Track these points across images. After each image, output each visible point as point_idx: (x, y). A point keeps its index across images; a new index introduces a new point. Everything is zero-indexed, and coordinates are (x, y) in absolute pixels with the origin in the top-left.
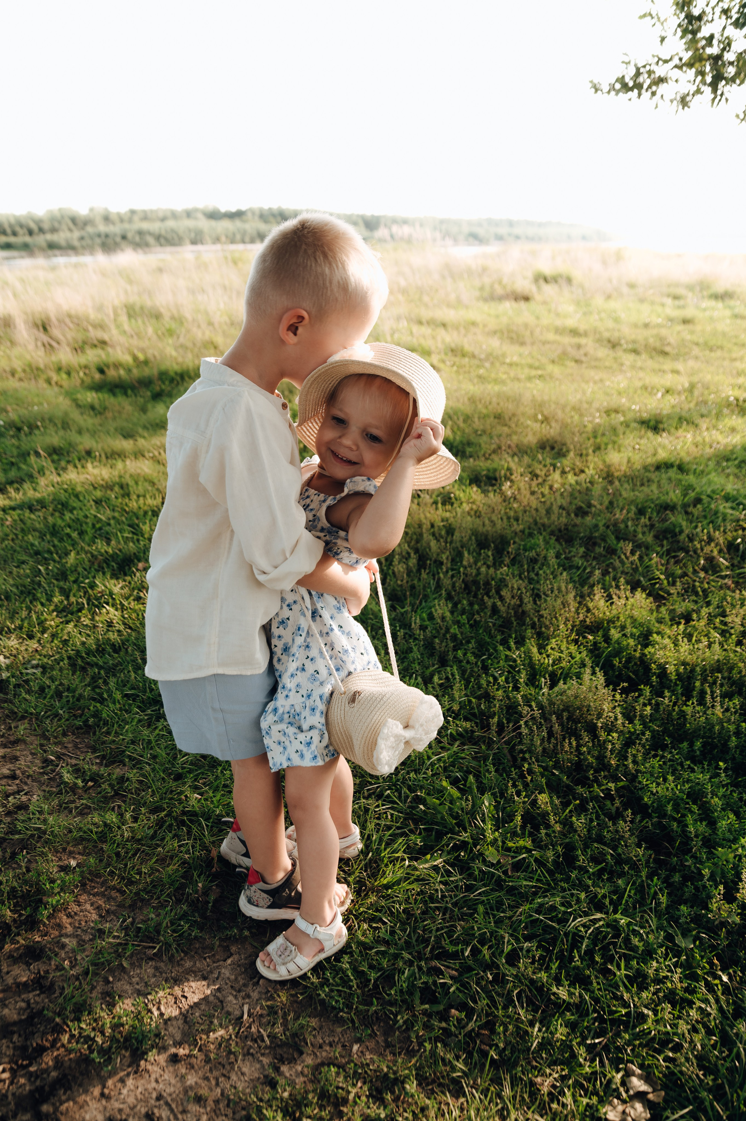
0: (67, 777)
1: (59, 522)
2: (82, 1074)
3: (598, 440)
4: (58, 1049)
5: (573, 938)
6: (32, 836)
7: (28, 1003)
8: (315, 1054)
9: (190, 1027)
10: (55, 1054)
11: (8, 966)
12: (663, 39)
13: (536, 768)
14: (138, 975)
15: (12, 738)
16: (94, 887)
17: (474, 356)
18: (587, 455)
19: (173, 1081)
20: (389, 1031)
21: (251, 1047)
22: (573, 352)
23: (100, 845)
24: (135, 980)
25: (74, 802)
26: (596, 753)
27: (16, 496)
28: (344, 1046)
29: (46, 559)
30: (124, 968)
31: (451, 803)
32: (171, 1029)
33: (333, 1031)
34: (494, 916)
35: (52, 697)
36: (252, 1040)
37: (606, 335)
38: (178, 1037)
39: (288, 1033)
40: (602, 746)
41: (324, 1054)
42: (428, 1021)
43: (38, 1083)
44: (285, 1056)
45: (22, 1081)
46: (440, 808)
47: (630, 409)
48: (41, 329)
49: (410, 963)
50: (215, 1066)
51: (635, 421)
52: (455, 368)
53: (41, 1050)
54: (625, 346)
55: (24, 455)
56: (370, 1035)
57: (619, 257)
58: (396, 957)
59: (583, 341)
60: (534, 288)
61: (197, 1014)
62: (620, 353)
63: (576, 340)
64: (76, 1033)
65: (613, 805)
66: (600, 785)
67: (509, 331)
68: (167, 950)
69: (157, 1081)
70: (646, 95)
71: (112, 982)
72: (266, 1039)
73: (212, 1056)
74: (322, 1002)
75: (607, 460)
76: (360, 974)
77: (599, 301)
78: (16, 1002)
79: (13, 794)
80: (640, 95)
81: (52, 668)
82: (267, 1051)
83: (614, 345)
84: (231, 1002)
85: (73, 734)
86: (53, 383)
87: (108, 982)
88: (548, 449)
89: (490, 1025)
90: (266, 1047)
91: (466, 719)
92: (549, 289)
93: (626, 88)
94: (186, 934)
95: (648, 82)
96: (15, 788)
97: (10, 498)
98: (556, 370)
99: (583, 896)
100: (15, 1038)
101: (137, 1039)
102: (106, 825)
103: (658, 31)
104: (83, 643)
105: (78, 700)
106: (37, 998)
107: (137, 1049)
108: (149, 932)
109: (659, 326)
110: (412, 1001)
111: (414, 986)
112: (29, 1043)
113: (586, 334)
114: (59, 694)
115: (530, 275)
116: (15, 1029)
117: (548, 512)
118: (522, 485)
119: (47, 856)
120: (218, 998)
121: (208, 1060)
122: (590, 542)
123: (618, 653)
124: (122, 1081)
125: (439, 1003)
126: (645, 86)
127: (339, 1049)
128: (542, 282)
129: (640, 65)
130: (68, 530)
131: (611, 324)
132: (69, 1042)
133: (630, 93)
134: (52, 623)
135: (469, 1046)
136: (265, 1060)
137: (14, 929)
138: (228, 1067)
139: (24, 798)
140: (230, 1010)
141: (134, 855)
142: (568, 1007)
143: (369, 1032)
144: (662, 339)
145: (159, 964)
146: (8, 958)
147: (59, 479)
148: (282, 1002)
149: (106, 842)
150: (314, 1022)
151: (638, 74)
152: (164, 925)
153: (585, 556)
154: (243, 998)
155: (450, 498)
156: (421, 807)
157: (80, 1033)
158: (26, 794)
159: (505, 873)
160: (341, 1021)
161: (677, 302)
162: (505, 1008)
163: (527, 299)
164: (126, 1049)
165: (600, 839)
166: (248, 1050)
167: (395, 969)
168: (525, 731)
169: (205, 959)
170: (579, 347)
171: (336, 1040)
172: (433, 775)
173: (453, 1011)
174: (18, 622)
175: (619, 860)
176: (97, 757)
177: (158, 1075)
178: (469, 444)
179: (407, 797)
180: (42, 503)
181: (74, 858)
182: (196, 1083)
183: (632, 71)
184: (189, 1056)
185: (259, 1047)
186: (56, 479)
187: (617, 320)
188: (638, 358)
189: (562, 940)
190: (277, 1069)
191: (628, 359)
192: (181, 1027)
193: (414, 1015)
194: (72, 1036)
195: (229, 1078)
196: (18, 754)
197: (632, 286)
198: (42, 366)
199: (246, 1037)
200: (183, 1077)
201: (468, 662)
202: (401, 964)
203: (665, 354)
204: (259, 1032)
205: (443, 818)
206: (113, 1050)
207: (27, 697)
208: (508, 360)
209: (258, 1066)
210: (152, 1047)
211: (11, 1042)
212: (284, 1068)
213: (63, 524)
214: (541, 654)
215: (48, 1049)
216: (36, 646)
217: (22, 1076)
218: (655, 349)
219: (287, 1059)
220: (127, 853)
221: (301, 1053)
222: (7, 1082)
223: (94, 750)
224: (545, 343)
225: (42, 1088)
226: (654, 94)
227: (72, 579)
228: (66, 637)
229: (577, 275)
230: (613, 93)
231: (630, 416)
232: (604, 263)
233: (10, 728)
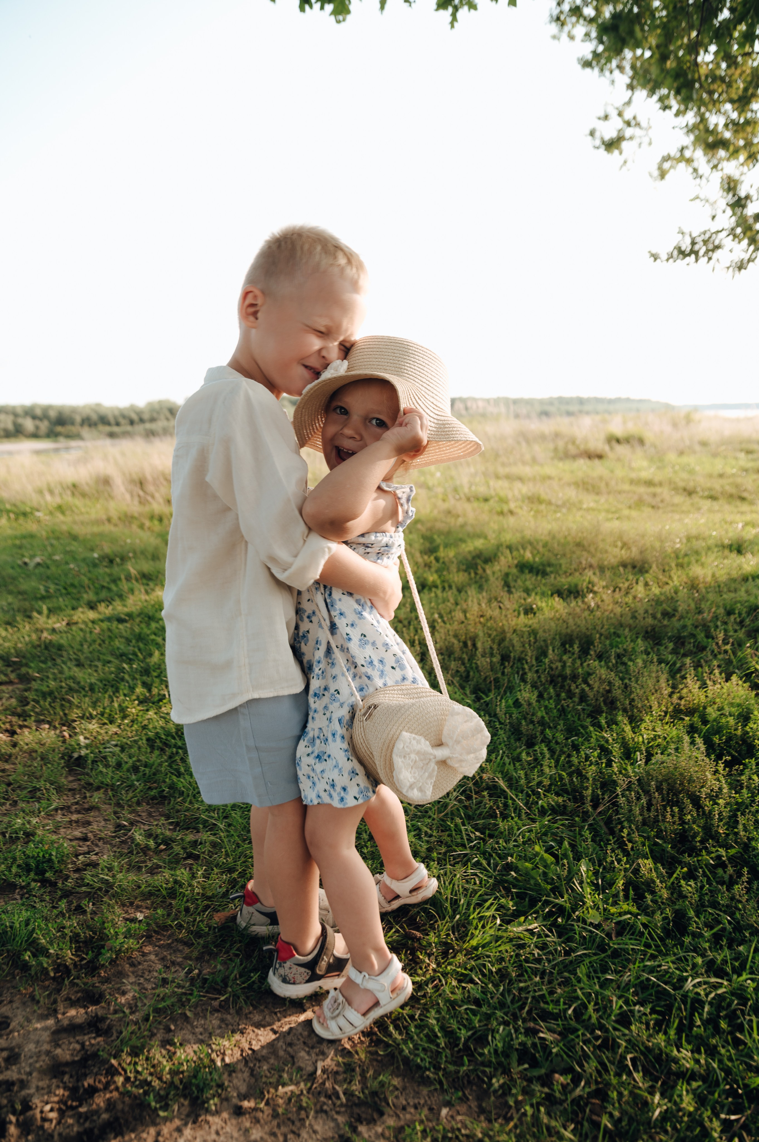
0: (139, 838)
1: (146, 631)
2: (135, 1119)
3: (680, 561)
4: (111, 1092)
5: (692, 1004)
6: (100, 889)
7: (83, 1045)
8: (398, 1116)
9: (256, 1080)
10: (108, 1096)
11: (65, 1008)
12: (714, 217)
13: (636, 836)
14: (202, 1026)
15: (86, 806)
16: (160, 940)
17: (550, 503)
18: (670, 570)
19: (236, 1134)
20: (483, 1095)
21: (324, 1103)
22: (649, 499)
23: (169, 901)
24: (199, 1030)
25: (145, 862)
26: (702, 822)
27: (106, 610)
28: (431, 1109)
29: (130, 660)
30: (187, 1017)
31: (545, 867)
32: (235, 1081)
33: (418, 1093)
34: (598, 978)
35: (128, 770)
36: (326, 1096)
37: (681, 484)
38: (243, 1089)
39: (367, 1092)
40: (709, 816)
41: (408, 1116)
42: (528, 1086)
43: (87, 1125)
44: (364, 1116)
45: (70, 1121)
46: (533, 873)
47: (710, 536)
48: (138, 485)
49: (506, 1024)
50: (284, 1122)
51: (717, 546)
52: (532, 513)
53: (92, 1091)
54: (701, 494)
55: (115, 580)
56: (460, 1099)
57: (688, 419)
58: (488, 1017)
59: (658, 490)
60: (607, 448)
61: (265, 1068)
62: (696, 499)
63: (652, 490)
64: (132, 1075)
65: (725, 872)
66: (709, 853)
67: (584, 483)
68: (235, 1002)
69: (217, 1133)
70: (703, 260)
71: (174, 1031)
72: (342, 1095)
73: (280, 1111)
74: (406, 1061)
75: (691, 574)
76: (449, 1034)
77: (672, 457)
78: (70, 1043)
79: (84, 854)
80: (697, 260)
81: (131, 747)
82: (343, 1109)
83: (690, 493)
84: (303, 1058)
85: (148, 804)
86: (146, 527)
87: (169, 1030)
88: (629, 567)
89: (601, 1094)
90: (342, 1105)
91: (558, 794)
92: (621, 450)
93: (683, 254)
94: (255, 986)
95: (704, 249)
96: (85, 849)
97: (100, 613)
98: (634, 513)
99: (699, 960)
100: (66, 1078)
101: (197, 1086)
102: (176, 882)
103: (708, 211)
104: (162, 727)
105: (154, 774)
106: (93, 1041)
107: (197, 1098)
108: (216, 983)
109: (733, 475)
110: (509, 1064)
111: (511, 1047)
112: (80, 1084)
113: (661, 484)
114: (135, 769)
115: (602, 436)
116: (67, 1069)
117: (634, 617)
118: (605, 597)
119: (113, 908)
120: (289, 1053)
121: (275, 1115)
122: (679, 641)
123: (718, 731)
124: (179, 1130)
125: (541, 1067)
126: (701, 253)
127: (425, 1112)
128: (614, 443)
129: (694, 235)
130: (153, 637)
131: (684, 475)
132: (124, 1085)
133: (688, 258)
134: (134, 710)
135: (577, 1116)
136: (341, 1119)
137: (73, 972)
138: (298, 1124)
139: (94, 858)
140: (302, 1065)
141: (204, 911)
142: (693, 1076)
143: (460, 1094)
144: (737, 486)
145: (225, 1016)
146: (66, 1000)
147: (147, 598)
148: (360, 1059)
149: (175, 898)
150: (396, 1082)
151: (693, 243)
152: (232, 976)
153: (674, 652)
154: (317, 1055)
155: (532, 609)
156: (513, 873)
157: (135, 1077)
158: (96, 854)
159: (609, 935)
160: (426, 1081)
161: (750, 456)
162: (618, 1075)
163: (600, 457)
164: (185, 1097)
165: (715, 905)
166: (321, 1107)
167: (488, 1030)
168: (622, 800)
169: (276, 1013)
170: (654, 495)
171: (422, 1102)
172: (524, 843)
173: (557, 1076)
174: (100, 710)
175: (738, 927)
176: (171, 824)
177: (219, 1127)
178: (550, 565)
179: (496, 865)
180: (130, 615)
181: (141, 912)
182: (262, 1138)
183: (688, 241)
184: (255, 1109)
185: (334, 1104)
186: (144, 597)
187: (692, 472)
188: (715, 503)
189: (680, 1009)
190: (354, 1130)
191: (706, 504)
192: (247, 1079)
193: (512, 1079)
194: (127, 1079)
195: (299, 1135)
196: (91, 819)
197: (704, 444)
198: (136, 515)
199: (319, 1093)
200: (247, 1131)
201: (557, 743)
202: (495, 1023)
203: (743, 499)
204: (334, 1088)
205: (537, 884)
206: (171, 1096)
207: (104, 770)
208: (585, 506)
209: (332, 1125)
210: (214, 1096)
211: (62, 1081)
212: (362, 1129)
213: (148, 632)
214: (634, 733)
215: (101, 1090)
216: (115, 730)
217: (70, 1117)
218: (731, 496)
219: (366, 1119)
220: (197, 908)
221: (382, 1114)
222: (54, 1122)
223: (168, 817)
224: (620, 492)
225: (91, 1130)
226: (710, 259)
227: (155, 674)
228: (146, 722)
229: (649, 436)
230: (671, 260)
231: (711, 542)
232: (675, 425)
233: (85, 797)
